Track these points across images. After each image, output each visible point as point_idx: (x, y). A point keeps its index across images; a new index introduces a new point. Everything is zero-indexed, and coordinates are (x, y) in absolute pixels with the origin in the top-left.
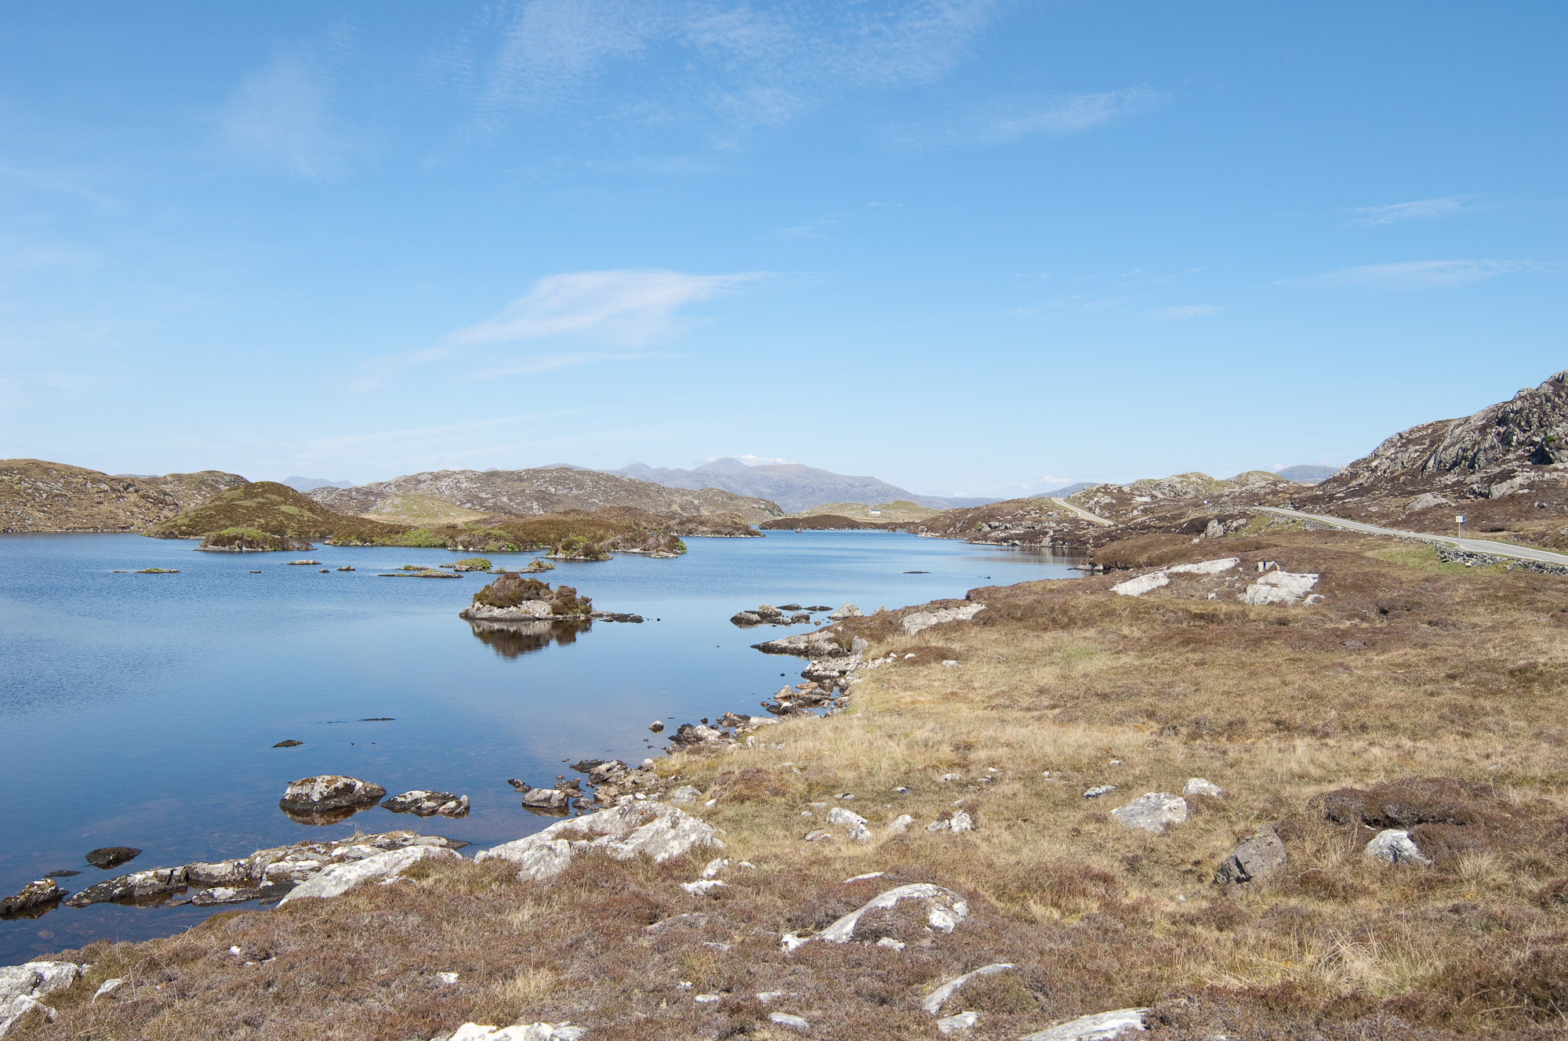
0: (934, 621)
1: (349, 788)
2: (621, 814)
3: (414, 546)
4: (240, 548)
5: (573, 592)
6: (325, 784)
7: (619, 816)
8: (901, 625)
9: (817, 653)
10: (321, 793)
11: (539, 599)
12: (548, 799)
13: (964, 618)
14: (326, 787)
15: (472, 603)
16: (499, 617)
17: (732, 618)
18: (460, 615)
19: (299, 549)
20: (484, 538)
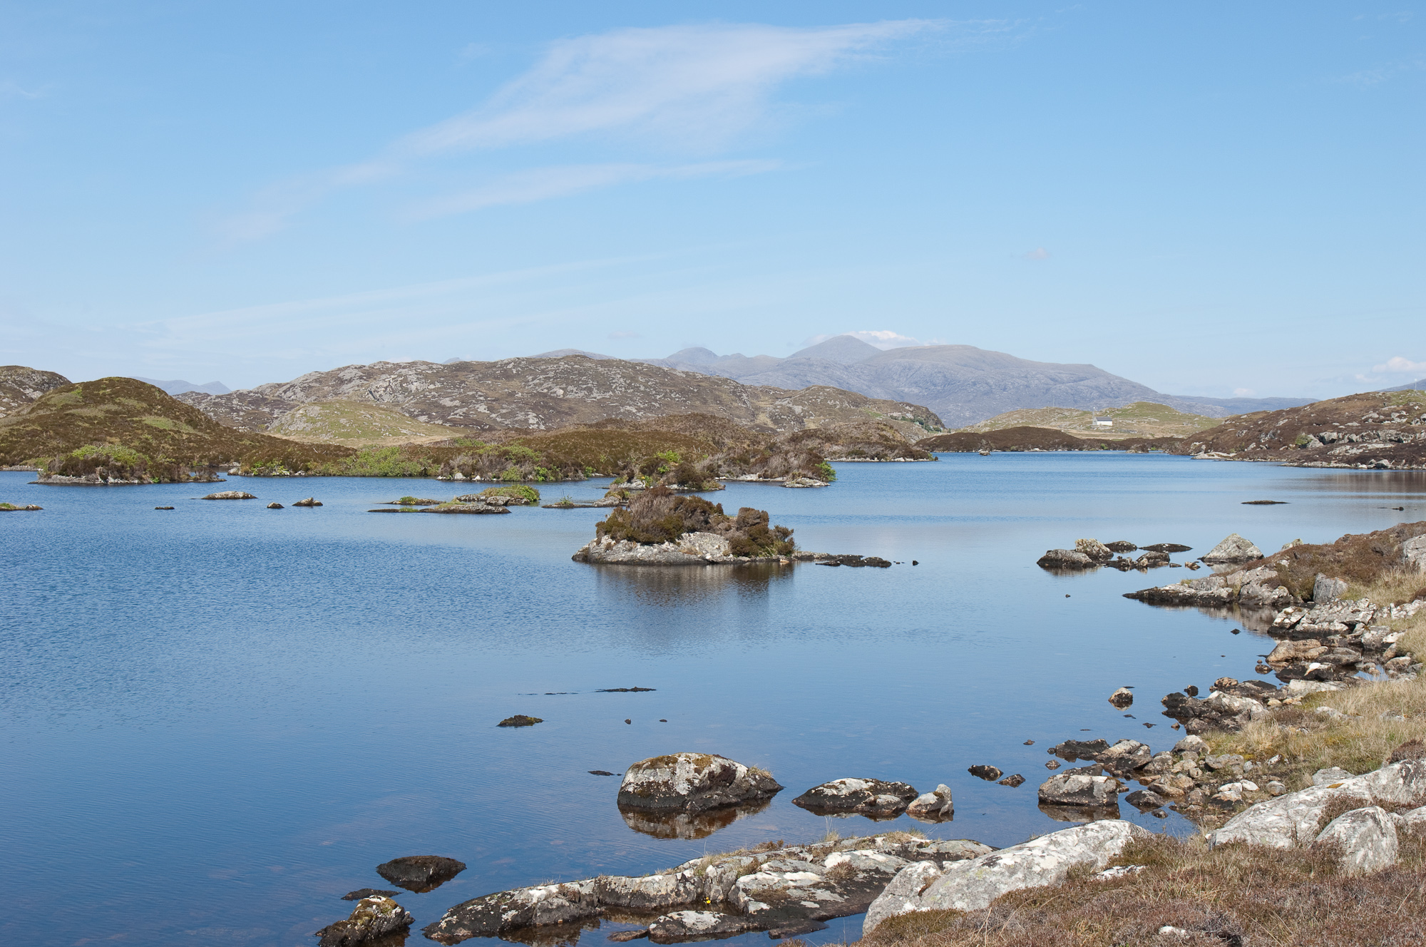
1: (728, 774)
4: (105, 478)
5: (764, 518)
6: (693, 766)
8: (1400, 552)
9: (1251, 603)
10: (690, 782)
11: (709, 530)
12: (1088, 791)
14: (697, 771)
15: (596, 539)
16: (646, 560)
17: (1041, 560)
18: (574, 559)
19: (198, 479)
20: (498, 459)
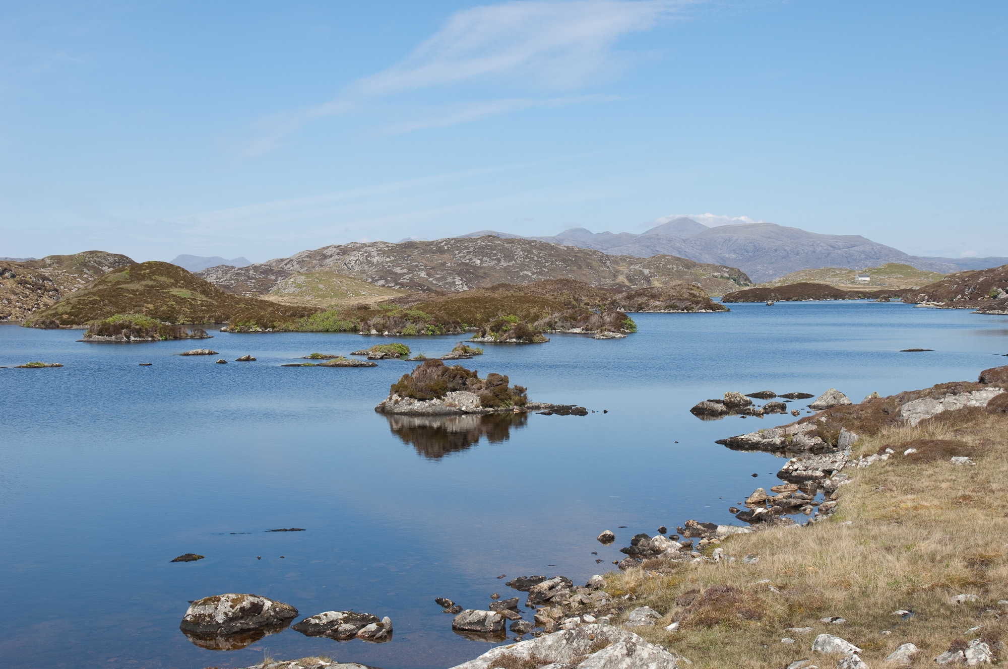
0: (939, 409)
1: (256, 608)
2: (568, 640)
3: (321, 331)
4: (128, 337)
5: (505, 380)
6: (230, 603)
7: (565, 642)
8: (899, 414)
9: (796, 448)
10: (226, 614)
11: (466, 389)
12: (482, 622)
13: (977, 405)
14: (232, 607)
15: (389, 397)
16: (420, 411)
17: (693, 409)
18: (376, 410)
19: (193, 337)
20: (400, 320)
